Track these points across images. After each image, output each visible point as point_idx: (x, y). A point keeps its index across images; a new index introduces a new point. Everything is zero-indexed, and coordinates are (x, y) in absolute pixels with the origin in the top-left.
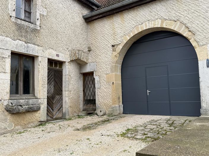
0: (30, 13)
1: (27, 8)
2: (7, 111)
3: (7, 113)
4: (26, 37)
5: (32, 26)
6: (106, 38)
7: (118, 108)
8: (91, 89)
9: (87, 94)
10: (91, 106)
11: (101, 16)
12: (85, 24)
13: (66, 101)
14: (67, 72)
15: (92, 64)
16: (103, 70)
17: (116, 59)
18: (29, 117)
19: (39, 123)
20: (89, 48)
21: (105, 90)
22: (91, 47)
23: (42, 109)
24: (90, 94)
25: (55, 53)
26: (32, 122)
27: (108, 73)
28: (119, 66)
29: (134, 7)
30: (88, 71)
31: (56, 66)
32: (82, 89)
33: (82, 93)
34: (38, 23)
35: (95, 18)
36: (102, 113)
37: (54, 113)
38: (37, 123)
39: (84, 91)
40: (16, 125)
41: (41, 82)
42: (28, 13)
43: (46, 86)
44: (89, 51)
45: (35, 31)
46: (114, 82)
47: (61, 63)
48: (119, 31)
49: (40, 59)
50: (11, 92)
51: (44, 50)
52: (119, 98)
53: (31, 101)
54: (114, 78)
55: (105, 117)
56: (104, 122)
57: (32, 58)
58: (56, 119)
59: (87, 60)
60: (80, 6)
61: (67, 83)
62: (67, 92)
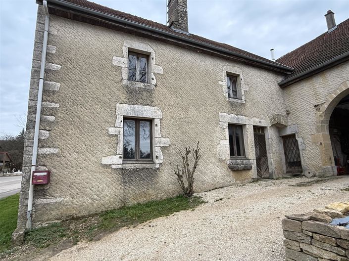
0: (236, 92)
1: (234, 88)
2: (230, 168)
3: (230, 170)
4: (236, 111)
5: (239, 101)
6: (307, 100)
7: (330, 170)
8: (294, 152)
9: (290, 157)
10: (297, 168)
11: (298, 80)
12: (281, 90)
13: (271, 162)
14: (270, 136)
15: (292, 127)
16: (306, 131)
17: (321, 119)
18: (244, 174)
19: (252, 180)
20: (287, 111)
21: (312, 151)
22: (290, 110)
23: (253, 168)
24: (293, 156)
25: (257, 120)
26: (247, 179)
27: (313, 133)
28: (327, 126)
29: (338, 64)
30: (288, 134)
31: (259, 131)
32: (283, 152)
33: (284, 156)
34: (243, 98)
35: (291, 83)
36: (311, 175)
37: (262, 173)
38: (250, 180)
39: (285, 153)
40: (236, 180)
41: (250, 146)
42: (235, 92)
43: (254, 149)
44: (288, 114)
45: (242, 104)
46: (322, 142)
47: (263, 129)
48: (321, 91)
49: (247, 126)
50: (232, 154)
51: (250, 119)
52: (331, 159)
53: (244, 161)
54: (322, 139)
55: (316, 178)
56: (317, 182)
57: (241, 127)
58: (265, 178)
59: (287, 123)
60: (274, 76)
61: (271, 146)
62: (271, 154)
